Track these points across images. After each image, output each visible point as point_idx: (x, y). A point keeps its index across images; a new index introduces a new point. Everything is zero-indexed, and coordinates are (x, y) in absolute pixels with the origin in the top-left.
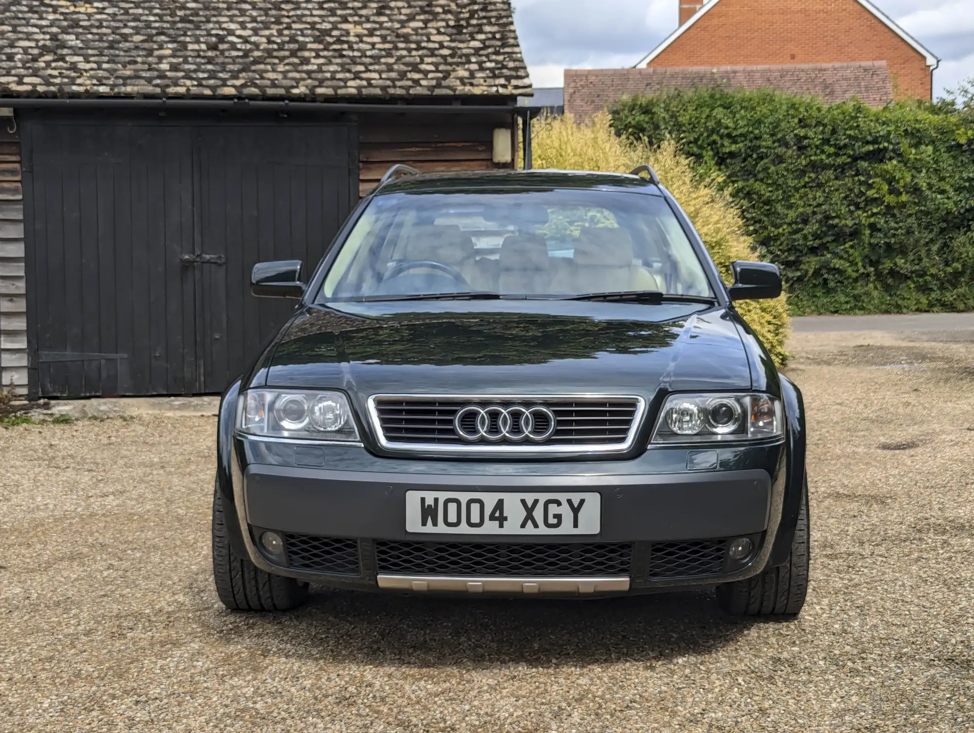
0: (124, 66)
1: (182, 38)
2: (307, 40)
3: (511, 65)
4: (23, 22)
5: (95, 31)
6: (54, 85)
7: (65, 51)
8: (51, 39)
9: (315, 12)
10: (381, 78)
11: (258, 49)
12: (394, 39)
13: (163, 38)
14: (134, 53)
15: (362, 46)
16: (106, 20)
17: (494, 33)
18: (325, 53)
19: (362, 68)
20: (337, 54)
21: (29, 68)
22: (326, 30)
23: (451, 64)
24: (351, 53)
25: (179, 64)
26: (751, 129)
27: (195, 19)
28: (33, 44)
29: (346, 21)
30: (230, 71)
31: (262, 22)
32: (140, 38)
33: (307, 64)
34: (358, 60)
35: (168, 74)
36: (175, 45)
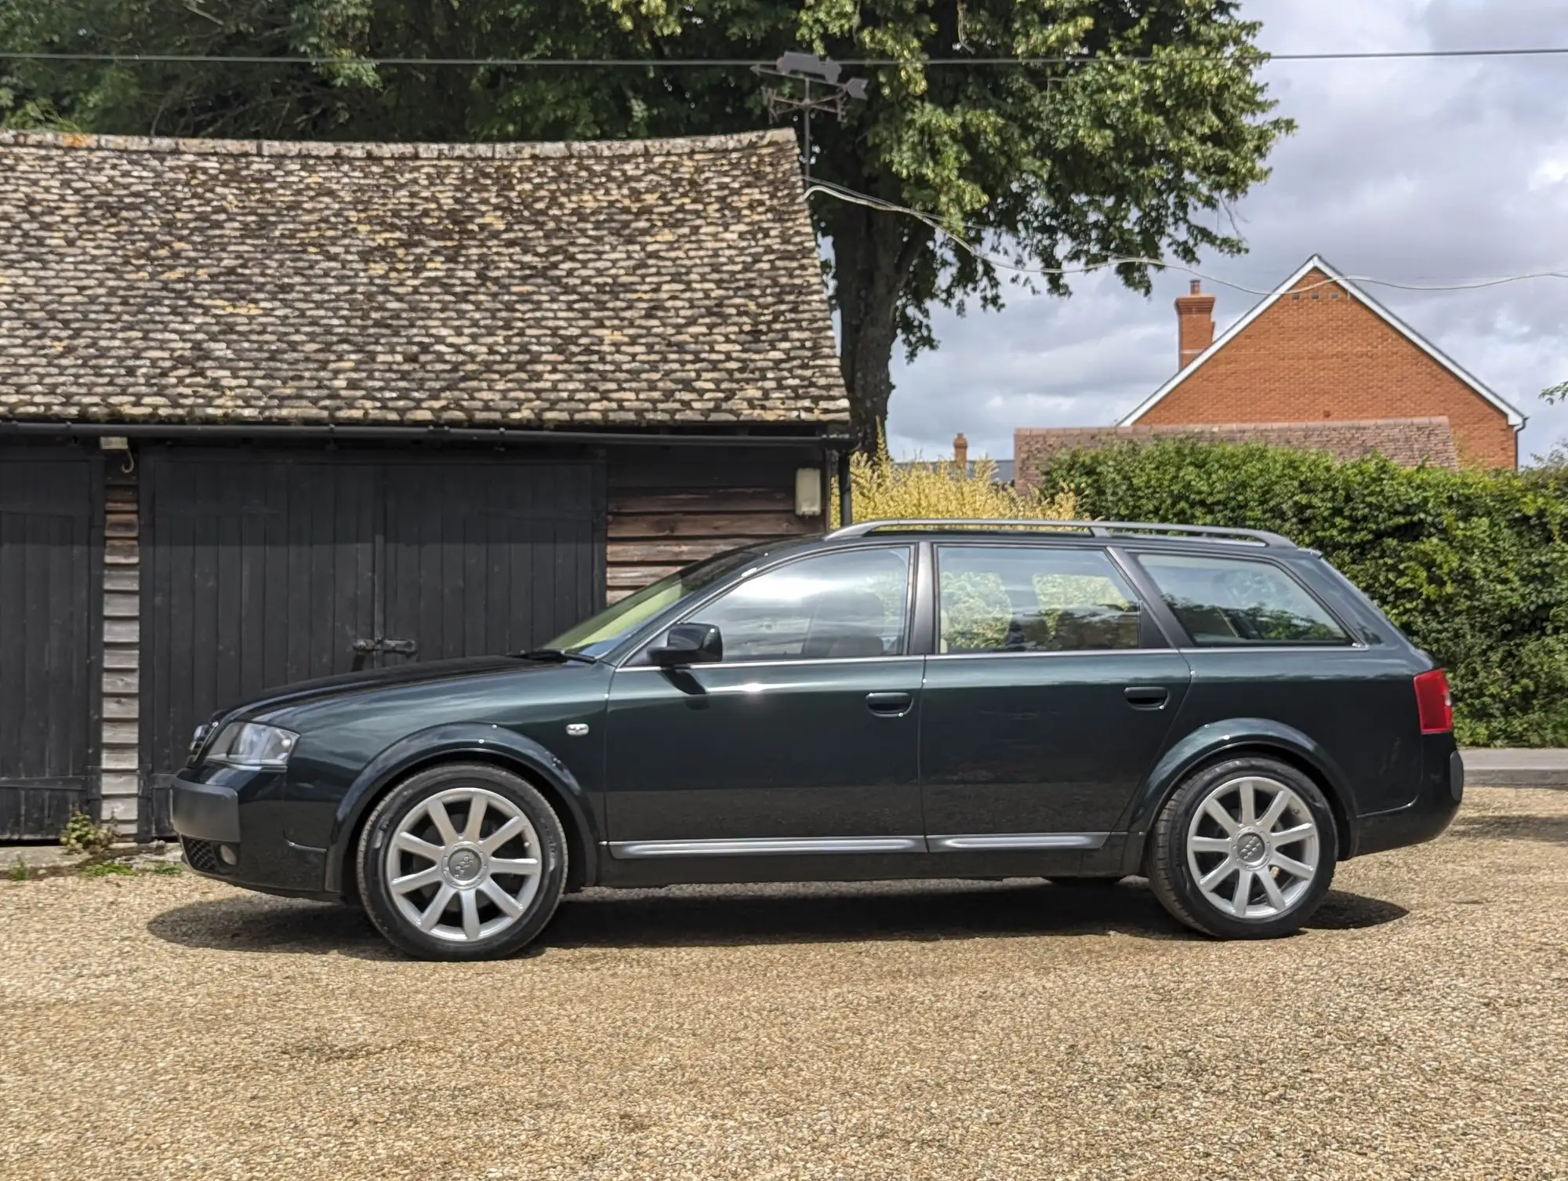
0: (284, 383)
1: (372, 347)
2: (543, 349)
3: (822, 381)
4: (160, 326)
5: (254, 337)
6: (182, 406)
7: (208, 364)
8: (192, 348)
9: (561, 314)
10: (638, 399)
11: (473, 362)
12: (664, 348)
13: (346, 347)
14: (301, 366)
15: (618, 357)
16: (272, 324)
17: (803, 341)
18: (566, 367)
19: (613, 386)
20: (581, 368)
21: (154, 385)
22: (571, 337)
23: (738, 381)
24: (601, 367)
25: (361, 380)
26: (1232, 494)
27: (395, 322)
29: (600, 324)
30: (429, 390)
31: (485, 327)
32: (315, 346)
33: (537, 381)
34: (610, 376)
35: (343, 393)
36: (360, 356)
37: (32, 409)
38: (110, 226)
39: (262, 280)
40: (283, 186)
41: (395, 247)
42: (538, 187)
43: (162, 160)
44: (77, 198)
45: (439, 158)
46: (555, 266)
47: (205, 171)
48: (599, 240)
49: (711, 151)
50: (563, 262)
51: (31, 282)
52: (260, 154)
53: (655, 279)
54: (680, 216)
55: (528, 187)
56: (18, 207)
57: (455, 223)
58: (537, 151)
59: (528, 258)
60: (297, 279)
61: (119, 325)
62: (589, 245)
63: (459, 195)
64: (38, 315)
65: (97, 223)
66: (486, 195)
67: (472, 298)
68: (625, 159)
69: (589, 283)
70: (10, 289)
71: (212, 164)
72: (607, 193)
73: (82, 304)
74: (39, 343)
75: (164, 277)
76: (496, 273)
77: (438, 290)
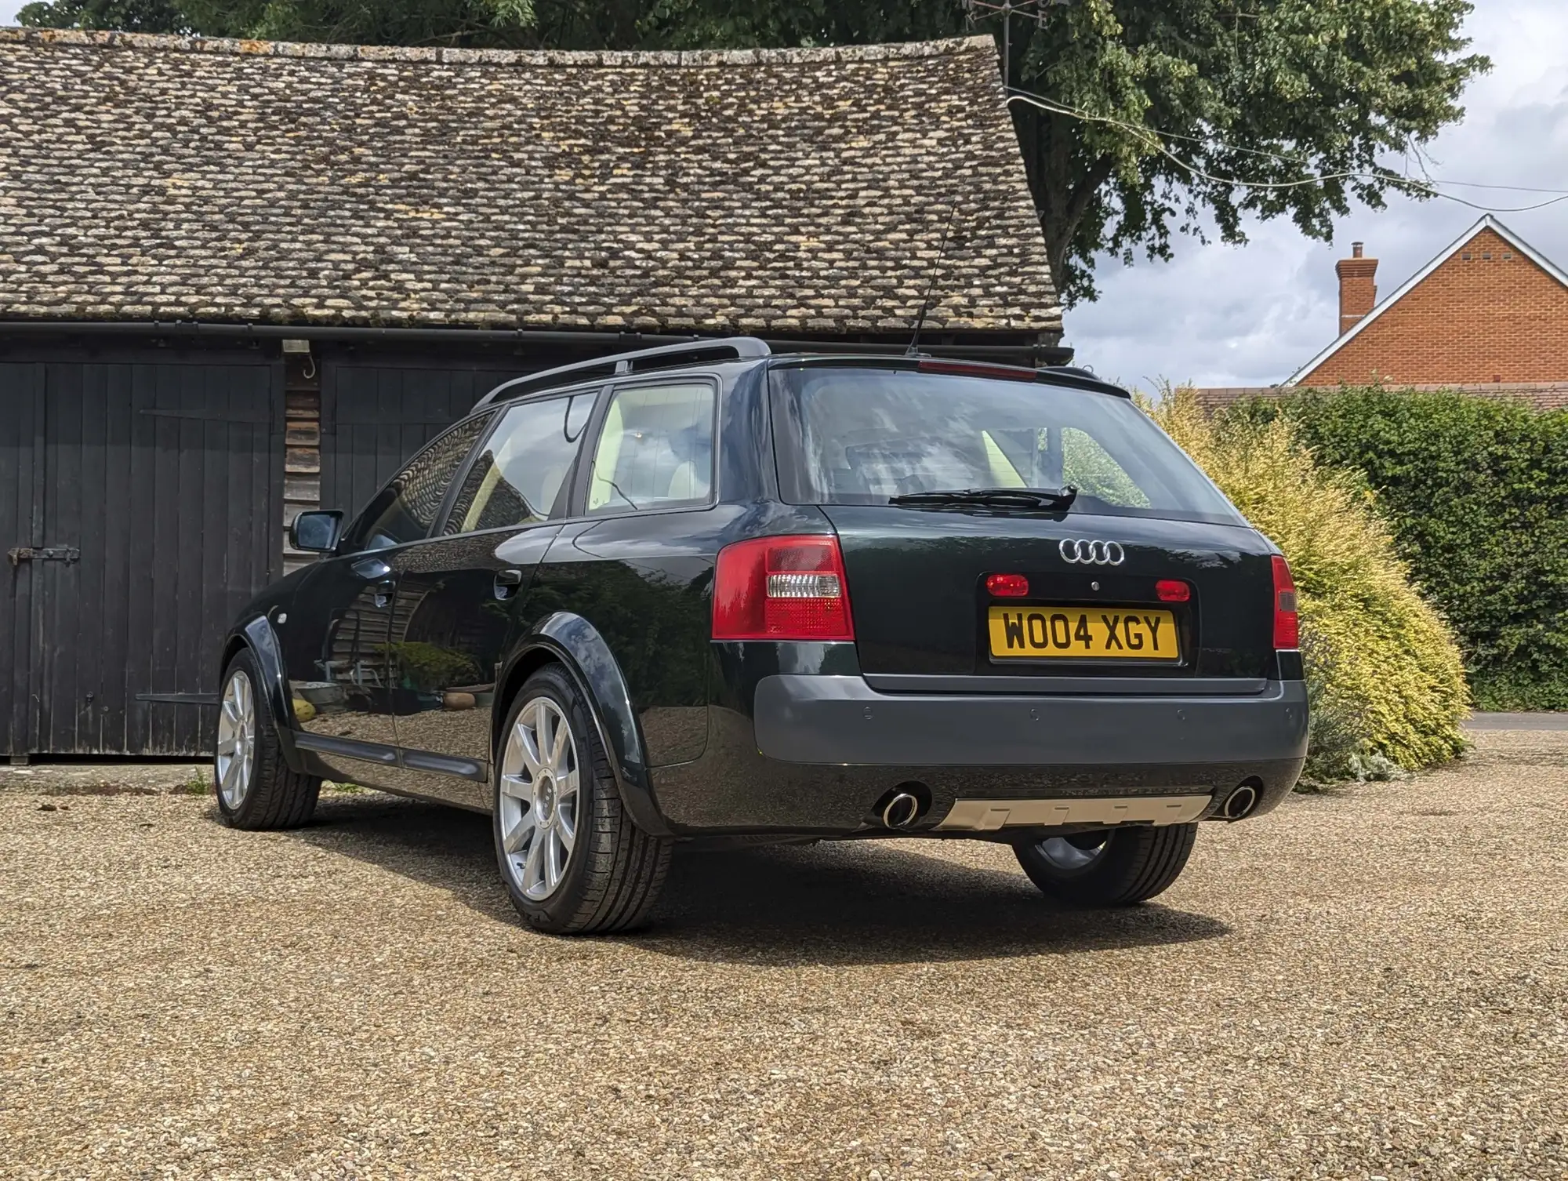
0: (471, 287)
1: (559, 253)
2: (737, 255)
3: (1032, 289)
4: (342, 230)
5: (439, 241)
6: (366, 309)
7: (391, 267)
8: (374, 252)
9: (753, 221)
10: (837, 306)
11: (664, 268)
12: (863, 255)
13: (532, 251)
14: (487, 270)
15: (815, 264)
16: (456, 229)
17: (1010, 248)
18: (760, 273)
19: (811, 292)
20: (777, 274)
21: (337, 287)
22: (765, 243)
23: (942, 288)
24: (797, 273)
25: (549, 284)
26: (1424, 444)
27: (582, 228)
28: (348, 257)
29: (797, 232)
30: (619, 295)
31: (675, 233)
32: (501, 251)
33: (732, 287)
34: (807, 282)
35: (531, 297)
36: (547, 261)
37: (213, 310)
38: (288, 131)
39: (445, 185)
40: (463, 93)
41: (580, 153)
42: (727, 94)
43: (341, 67)
44: (255, 103)
45: (622, 66)
46: (746, 172)
47: (384, 78)
48: (791, 146)
49: (906, 57)
50: (754, 168)
51: (209, 185)
52: (439, 62)
53: (851, 186)
54: (875, 122)
55: (716, 94)
56: (197, 112)
57: (641, 129)
58: (725, 58)
59: (717, 165)
60: (481, 185)
61: (300, 228)
62: (781, 152)
63: (644, 102)
64: (217, 217)
65: (276, 128)
66: (672, 102)
67: (661, 204)
68: (819, 66)
69: (782, 190)
70: (190, 192)
71: (391, 71)
72: (798, 99)
73: (263, 207)
74: (219, 244)
75: (343, 182)
76: (685, 180)
77: (625, 196)
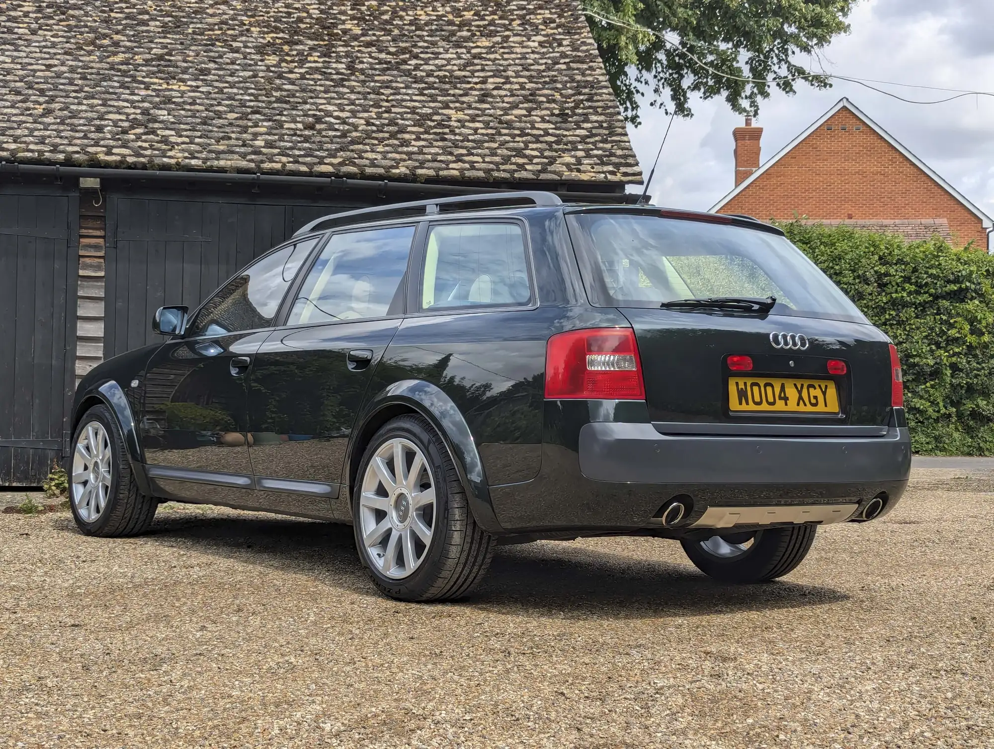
0: (218, 141)
1: (278, 117)
2: (407, 123)
3: (619, 152)
4: (114, 96)
5: (188, 107)
6: (144, 156)
7: (156, 125)
8: (142, 114)
9: (415, 98)
10: (484, 162)
11: (356, 131)
12: (497, 125)
13: (258, 116)
14: (228, 129)
15: (463, 130)
16: (200, 98)
17: (600, 123)
18: (426, 136)
19: (464, 151)
20: (438, 137)
21: (119, 139)
22: (427, 114)
23: (556, 151)
24: (452, 137)
25: (275, 141)
27: (292, 100)
28: (124, 117)
29: (447, 107)
30: (327, 150)
31: (360, 105)
32: (236, 115)
33: (407, 146)
34: (460, 144)
35: (263, 150)
36: (270, 123)
37: (29, 154)
38: (61, 20)
39: (185, 65)
41: (280, 44)
46: (405, 62)
48: (434, 44)
50: (410, 59)
51: (8, 60)
53: (482, 74)
54: (492, 28)
57: (323, 28)
59: (383, 56)
60: (212, 65)
61: (83, 94)
62: (428, 47)
63: (322, 7)
64: (19, 84)
65: (51, 18)
66: (343, 8)
67: (346, 83)
69: (432, 76)
73: (52, 77)
74: (24, 105)
75: (110, 60)
76: (360, 66)
77: (320, 77)
